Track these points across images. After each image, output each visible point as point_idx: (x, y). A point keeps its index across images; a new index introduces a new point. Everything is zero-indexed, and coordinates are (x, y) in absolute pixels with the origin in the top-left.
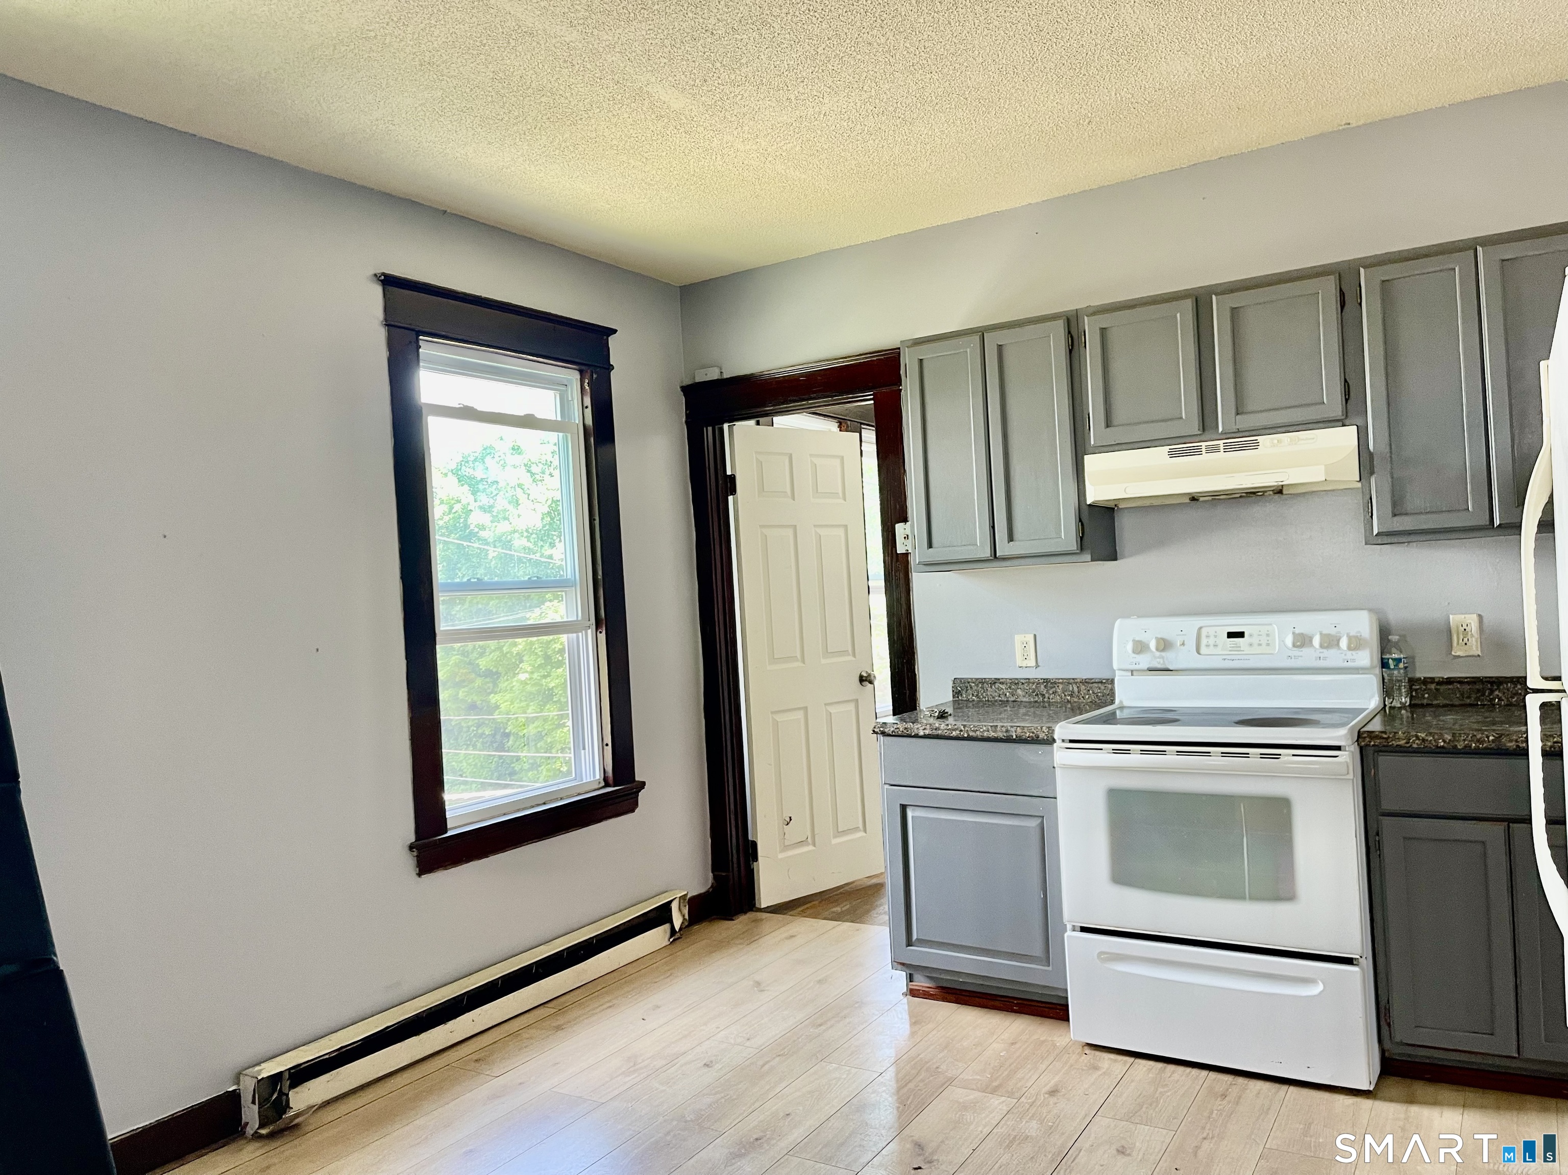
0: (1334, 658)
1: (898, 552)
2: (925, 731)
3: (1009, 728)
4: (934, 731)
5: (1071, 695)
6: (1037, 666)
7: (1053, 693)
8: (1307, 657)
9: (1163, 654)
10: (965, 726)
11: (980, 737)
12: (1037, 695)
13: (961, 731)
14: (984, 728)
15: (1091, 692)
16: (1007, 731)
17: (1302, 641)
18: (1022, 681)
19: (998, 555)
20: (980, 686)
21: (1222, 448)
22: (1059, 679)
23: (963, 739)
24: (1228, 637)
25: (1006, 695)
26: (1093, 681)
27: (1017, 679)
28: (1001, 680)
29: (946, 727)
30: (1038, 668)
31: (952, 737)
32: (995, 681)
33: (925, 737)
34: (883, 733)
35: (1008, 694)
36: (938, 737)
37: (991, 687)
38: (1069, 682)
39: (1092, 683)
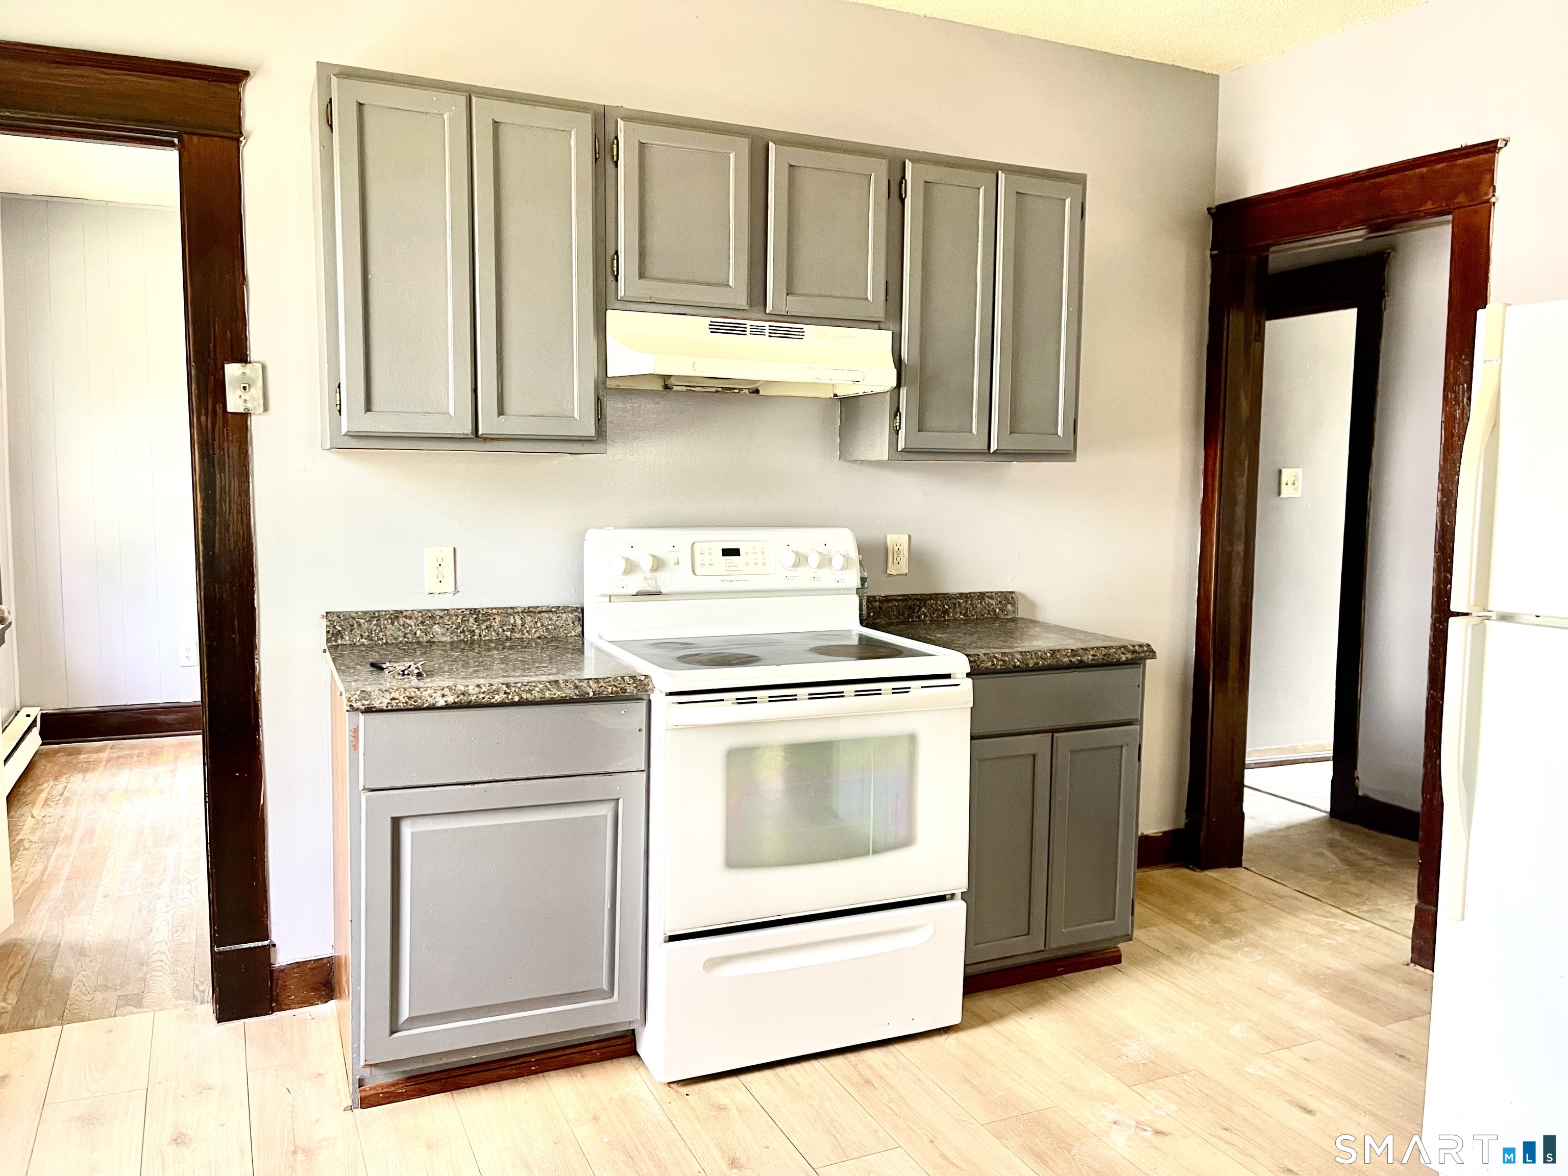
0: (827, 579)
1: (229, 410)
2: (445, 699)
3: (576, 682)
4: (462, 697)
5: (512, 630)
6: (456, 591)
7: (487, 628)
8: (803, 578)
9: (654, 574)
10: (508, 686)
11: (539, 699)
12: (463, 632)
13: (505, 693)
14: (541, 686)
15: (539, 624)
16: (576, 687)
17: (800, 560)
18: (437, 613)
19: (480, 433)
20: (375, 622)
21: (767, 331)
22: (492, 609)
23: (513, 704)
24: (724, 555)
25: (415, 633)
26: (539, 609)
27: (430, 610)
28: (405, 613)
29: (477, 689)
30: (457, 595)
31: (493, 703)
32: (396, 615)
33: (447, 707)
34: (369, 710)
35: (419, 632)
36: (469, 706)
37: (393, 623)
38: (507, 612)
39: (540, 612)
